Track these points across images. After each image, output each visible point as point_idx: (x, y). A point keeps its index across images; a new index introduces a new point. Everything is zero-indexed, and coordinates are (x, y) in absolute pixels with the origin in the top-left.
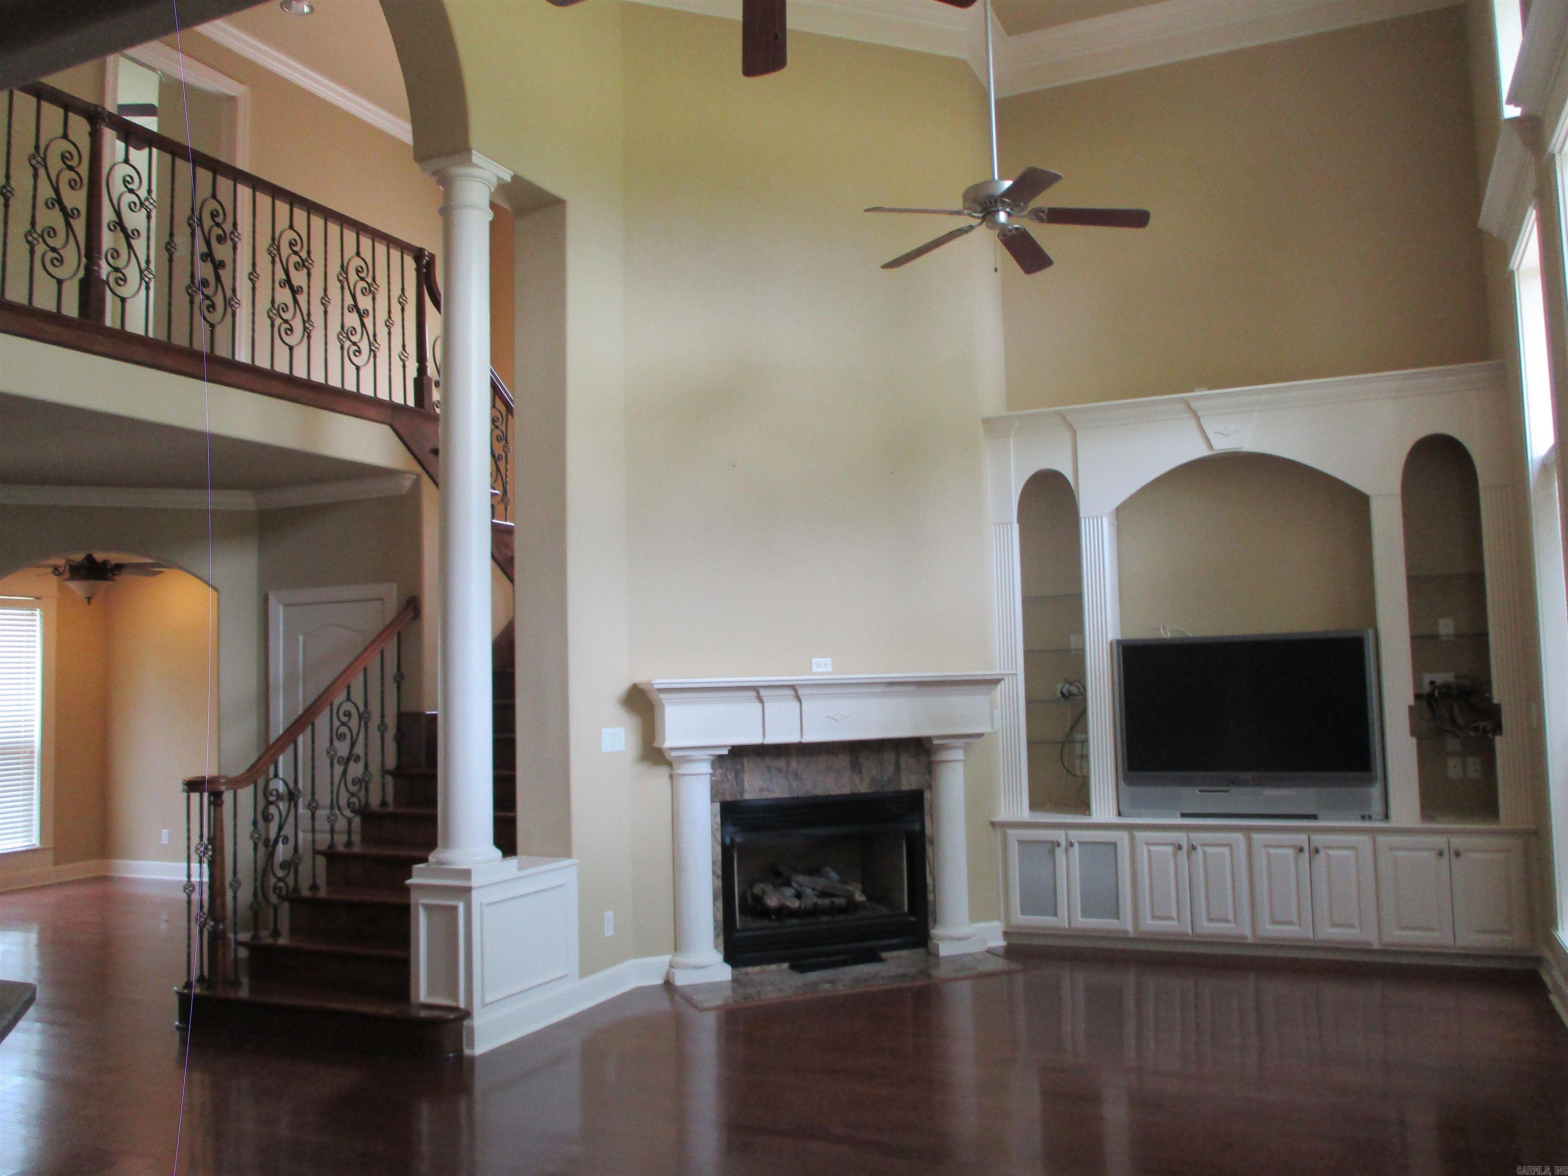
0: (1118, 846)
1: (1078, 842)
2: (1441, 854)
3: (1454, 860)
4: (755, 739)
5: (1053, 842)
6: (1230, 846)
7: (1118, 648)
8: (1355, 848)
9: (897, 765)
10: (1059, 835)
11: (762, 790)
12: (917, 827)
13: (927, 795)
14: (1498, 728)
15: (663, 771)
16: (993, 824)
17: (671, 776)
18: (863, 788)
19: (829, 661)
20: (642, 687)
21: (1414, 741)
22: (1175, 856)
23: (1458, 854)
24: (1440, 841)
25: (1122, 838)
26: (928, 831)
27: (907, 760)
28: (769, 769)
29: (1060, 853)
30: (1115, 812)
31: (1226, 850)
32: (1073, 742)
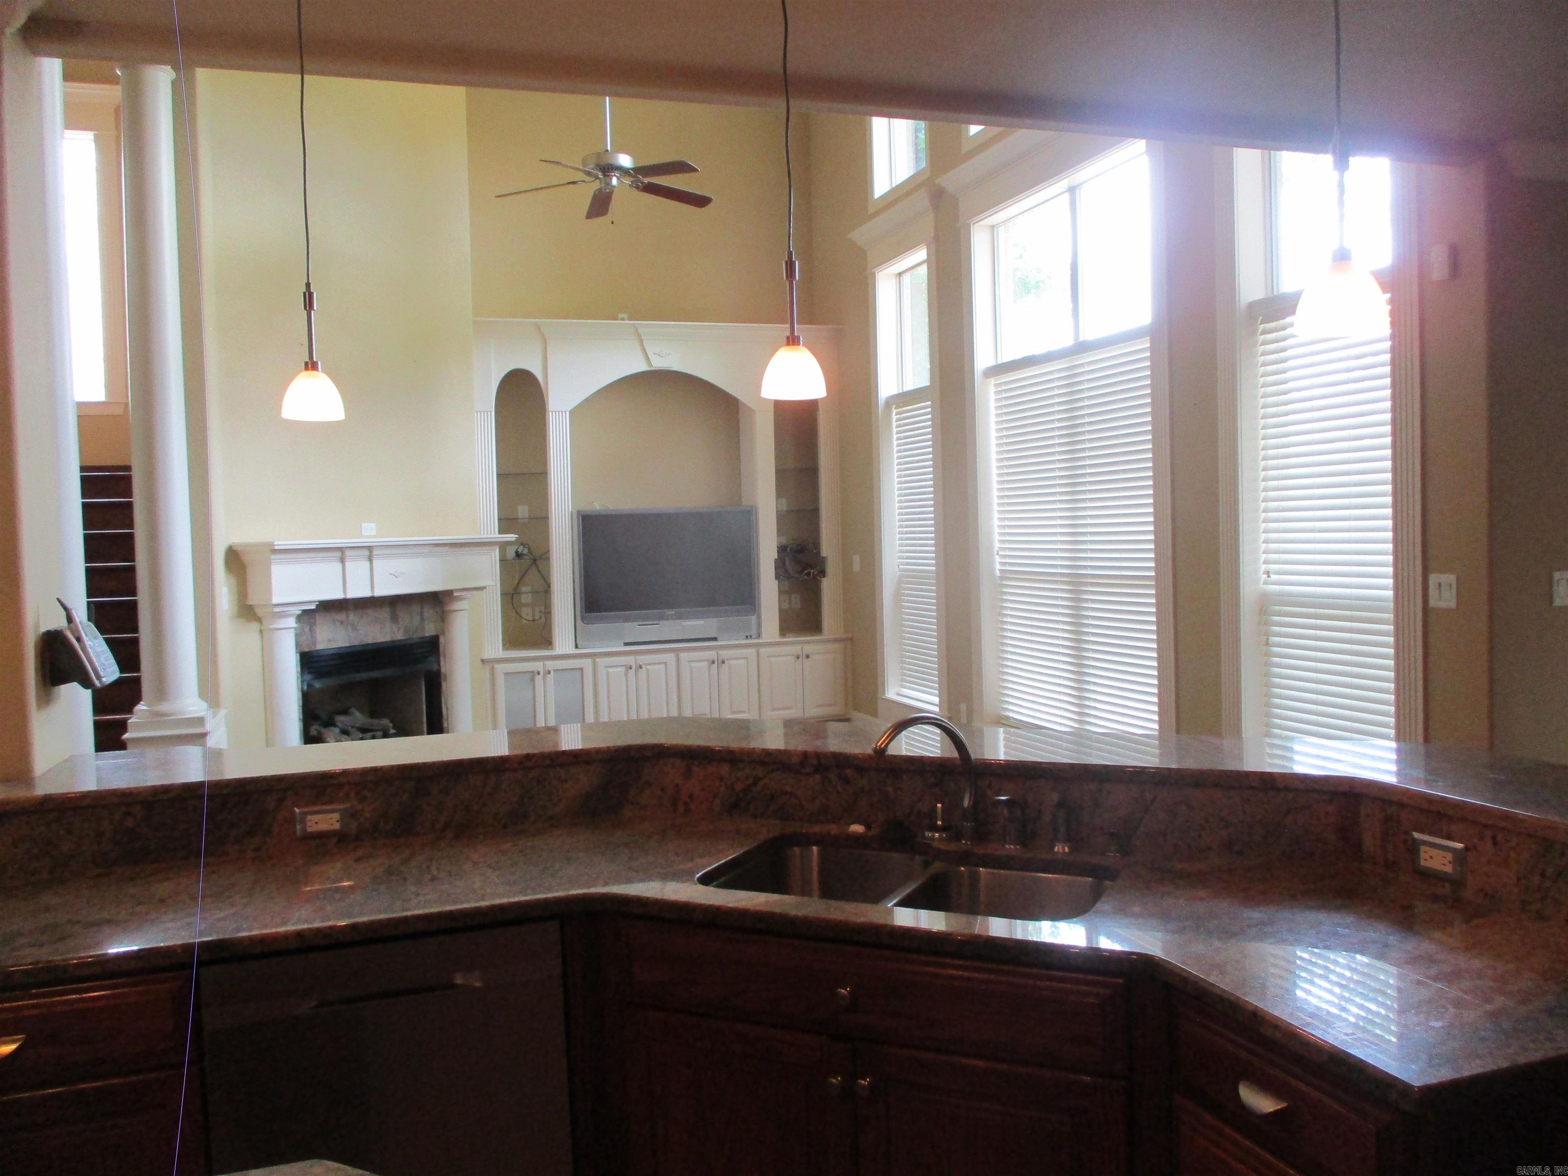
0: (584, 672)
1: (554, 670)
2: (798, 658)
3: (806, 661)
4: (336, 594)
5: (533, 672)
6: (665, 663)
7: (578, 517)
8: (747, 658)
9: (422, 614)
10: (538, 666)
11: (330, 640)
12: (435, 667)
13: (442, 640)
14: (823, 573)
15: (255, 626)
16: (483, 661)
17: (261, 631)
18: (400, 636)
19: (373, 525)
20: (236, 548)
21: (777, 582)
22: (626, 674)
23: (808, 657)
24: (796, 649)
25: (587, 663)
26: (443, 670)
27: (429, 612)
28: (334, 621)
29: (539, 679)
30: (574, 646)
31: (662, 667)
32: (520, 593)
